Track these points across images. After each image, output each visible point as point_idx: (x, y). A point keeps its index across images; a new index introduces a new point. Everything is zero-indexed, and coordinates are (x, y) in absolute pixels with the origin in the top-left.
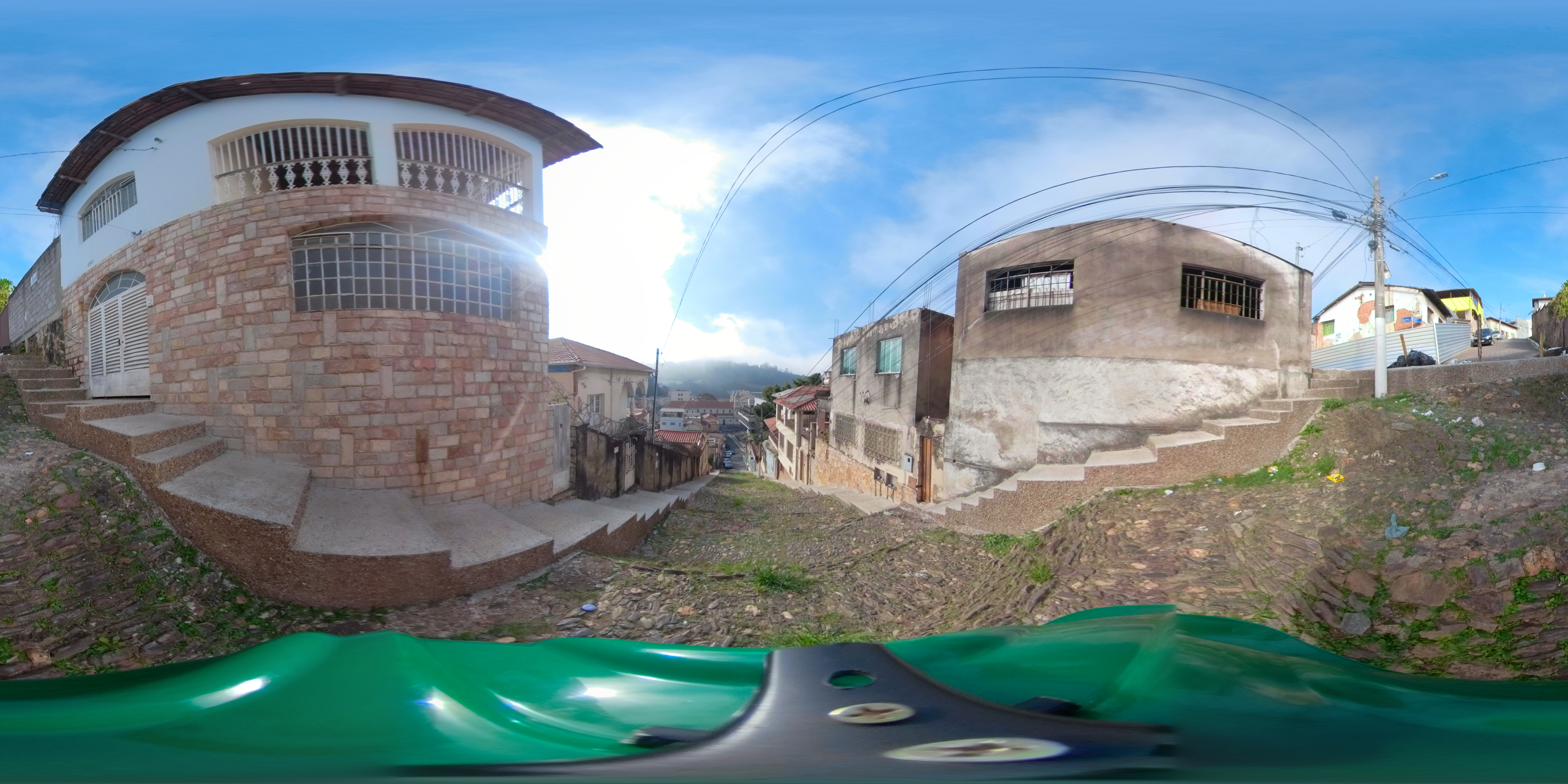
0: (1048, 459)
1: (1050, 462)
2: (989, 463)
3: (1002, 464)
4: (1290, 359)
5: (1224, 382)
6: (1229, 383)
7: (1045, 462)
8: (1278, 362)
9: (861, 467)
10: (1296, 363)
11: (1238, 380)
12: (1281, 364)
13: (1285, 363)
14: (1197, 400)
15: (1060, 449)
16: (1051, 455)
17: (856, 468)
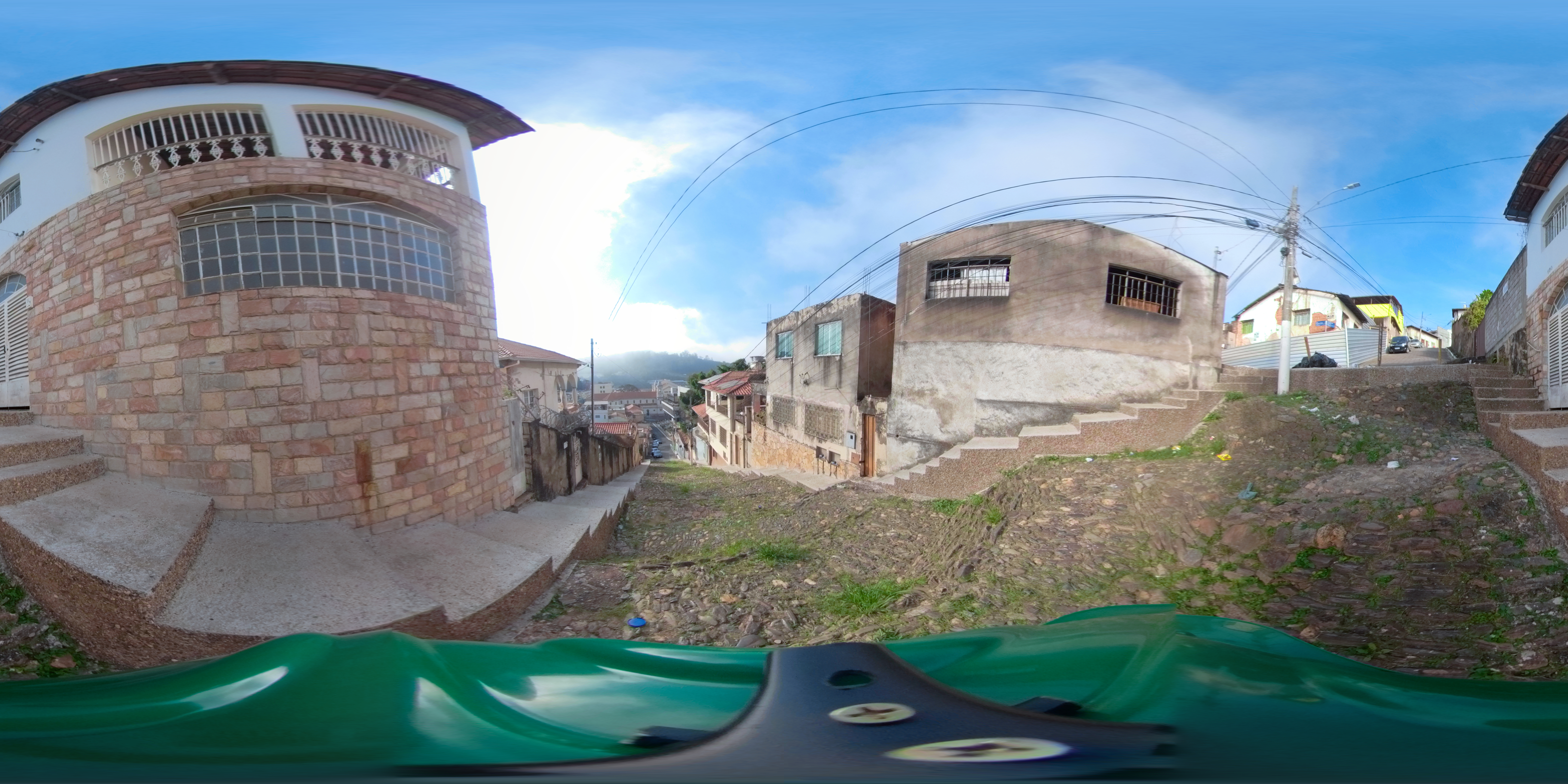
0: (984, 432)
1: (986, 435)
2: (930, 437)
3: (943, 437)
4: (1201, 354)
5: (1141, 371)
6: (1145, 373)
7: (982, 435)
8: (1190, 356)
9: (802, 447)
10: (1207, 358)
11: (1153, 370)
12: (1194, 358)
13: (1197, 358)
14: (1117, 386)
15: (995, 423)
16: (987, 429)
17: (796, 448)
